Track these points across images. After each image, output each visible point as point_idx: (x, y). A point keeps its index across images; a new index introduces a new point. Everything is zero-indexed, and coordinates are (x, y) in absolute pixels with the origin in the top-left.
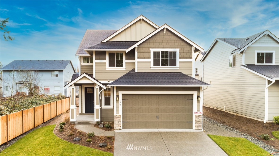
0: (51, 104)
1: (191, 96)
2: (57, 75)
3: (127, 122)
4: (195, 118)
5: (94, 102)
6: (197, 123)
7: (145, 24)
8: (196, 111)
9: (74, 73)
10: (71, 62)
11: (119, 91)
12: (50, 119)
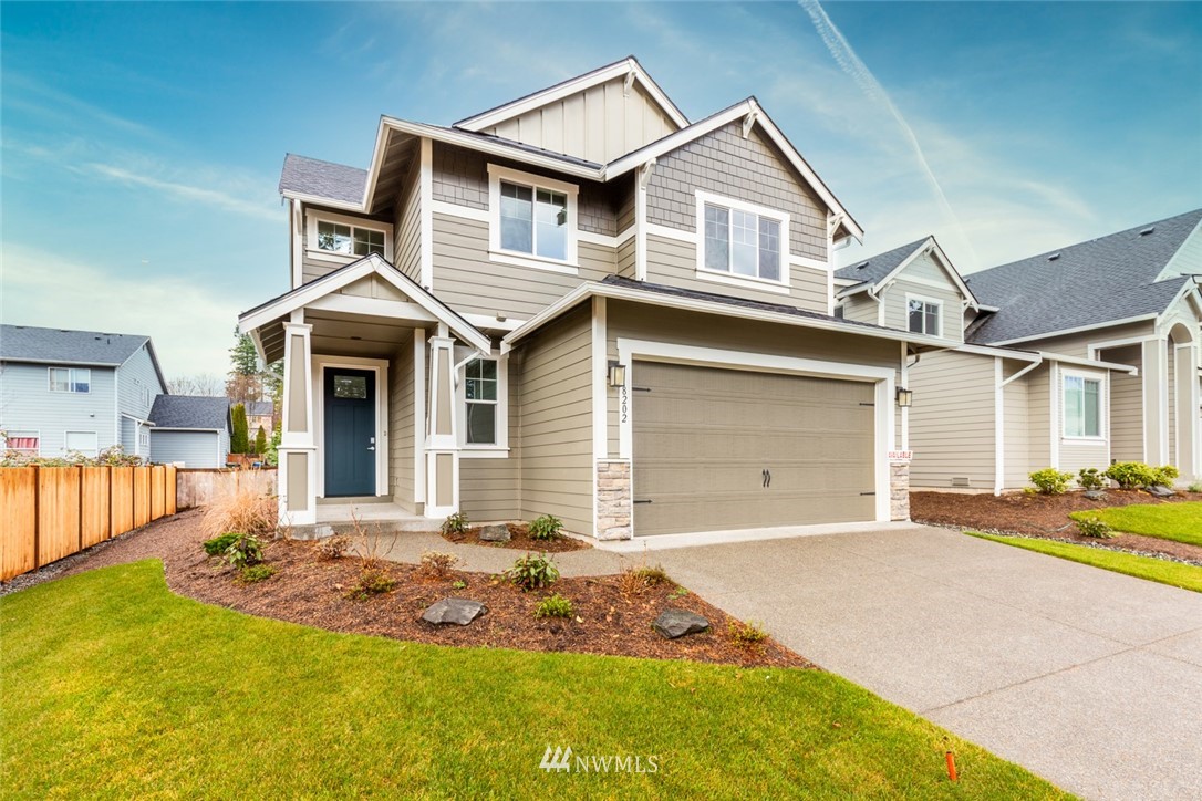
0: (80, 475)
1: (867, 388)
2: (82, 388)
3: (650, 502)
4: (891, 476)
5: (374, 445)
6: (897, 497)
7: (642, 102)
8: (892, 448)
9: (161, 393)
10: (149, 346)
11: (619, 339)
12: (76, 549)
